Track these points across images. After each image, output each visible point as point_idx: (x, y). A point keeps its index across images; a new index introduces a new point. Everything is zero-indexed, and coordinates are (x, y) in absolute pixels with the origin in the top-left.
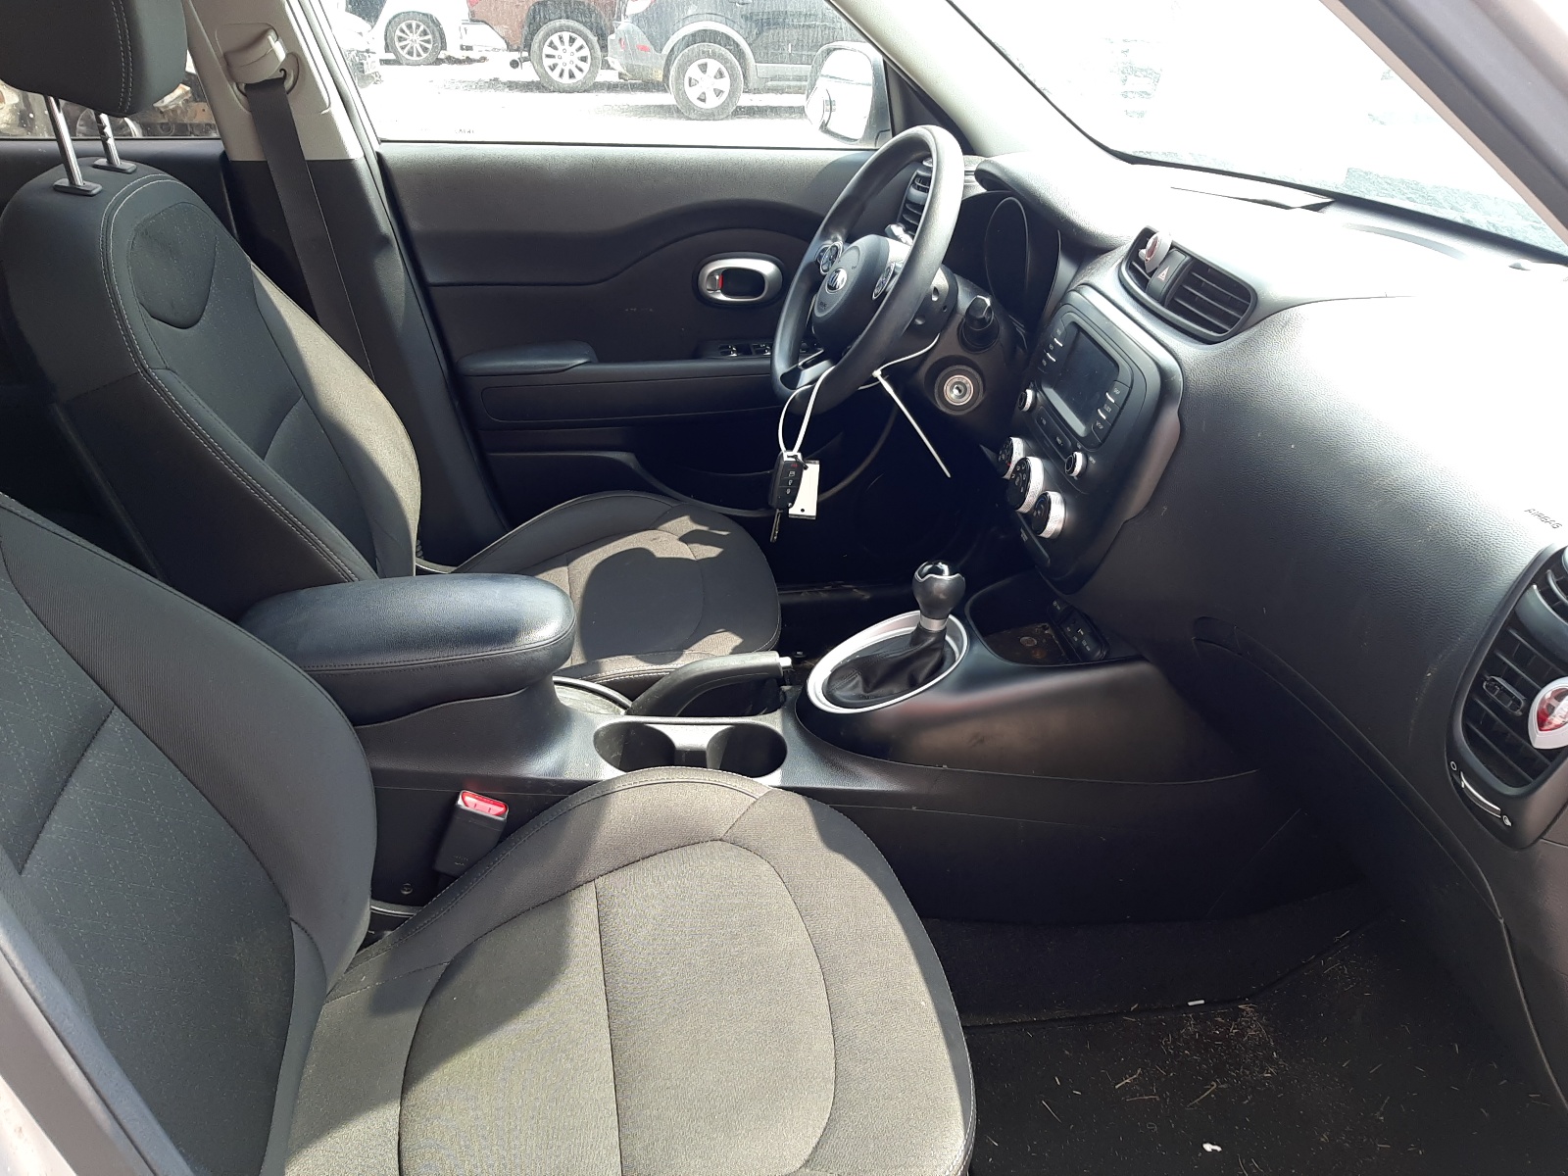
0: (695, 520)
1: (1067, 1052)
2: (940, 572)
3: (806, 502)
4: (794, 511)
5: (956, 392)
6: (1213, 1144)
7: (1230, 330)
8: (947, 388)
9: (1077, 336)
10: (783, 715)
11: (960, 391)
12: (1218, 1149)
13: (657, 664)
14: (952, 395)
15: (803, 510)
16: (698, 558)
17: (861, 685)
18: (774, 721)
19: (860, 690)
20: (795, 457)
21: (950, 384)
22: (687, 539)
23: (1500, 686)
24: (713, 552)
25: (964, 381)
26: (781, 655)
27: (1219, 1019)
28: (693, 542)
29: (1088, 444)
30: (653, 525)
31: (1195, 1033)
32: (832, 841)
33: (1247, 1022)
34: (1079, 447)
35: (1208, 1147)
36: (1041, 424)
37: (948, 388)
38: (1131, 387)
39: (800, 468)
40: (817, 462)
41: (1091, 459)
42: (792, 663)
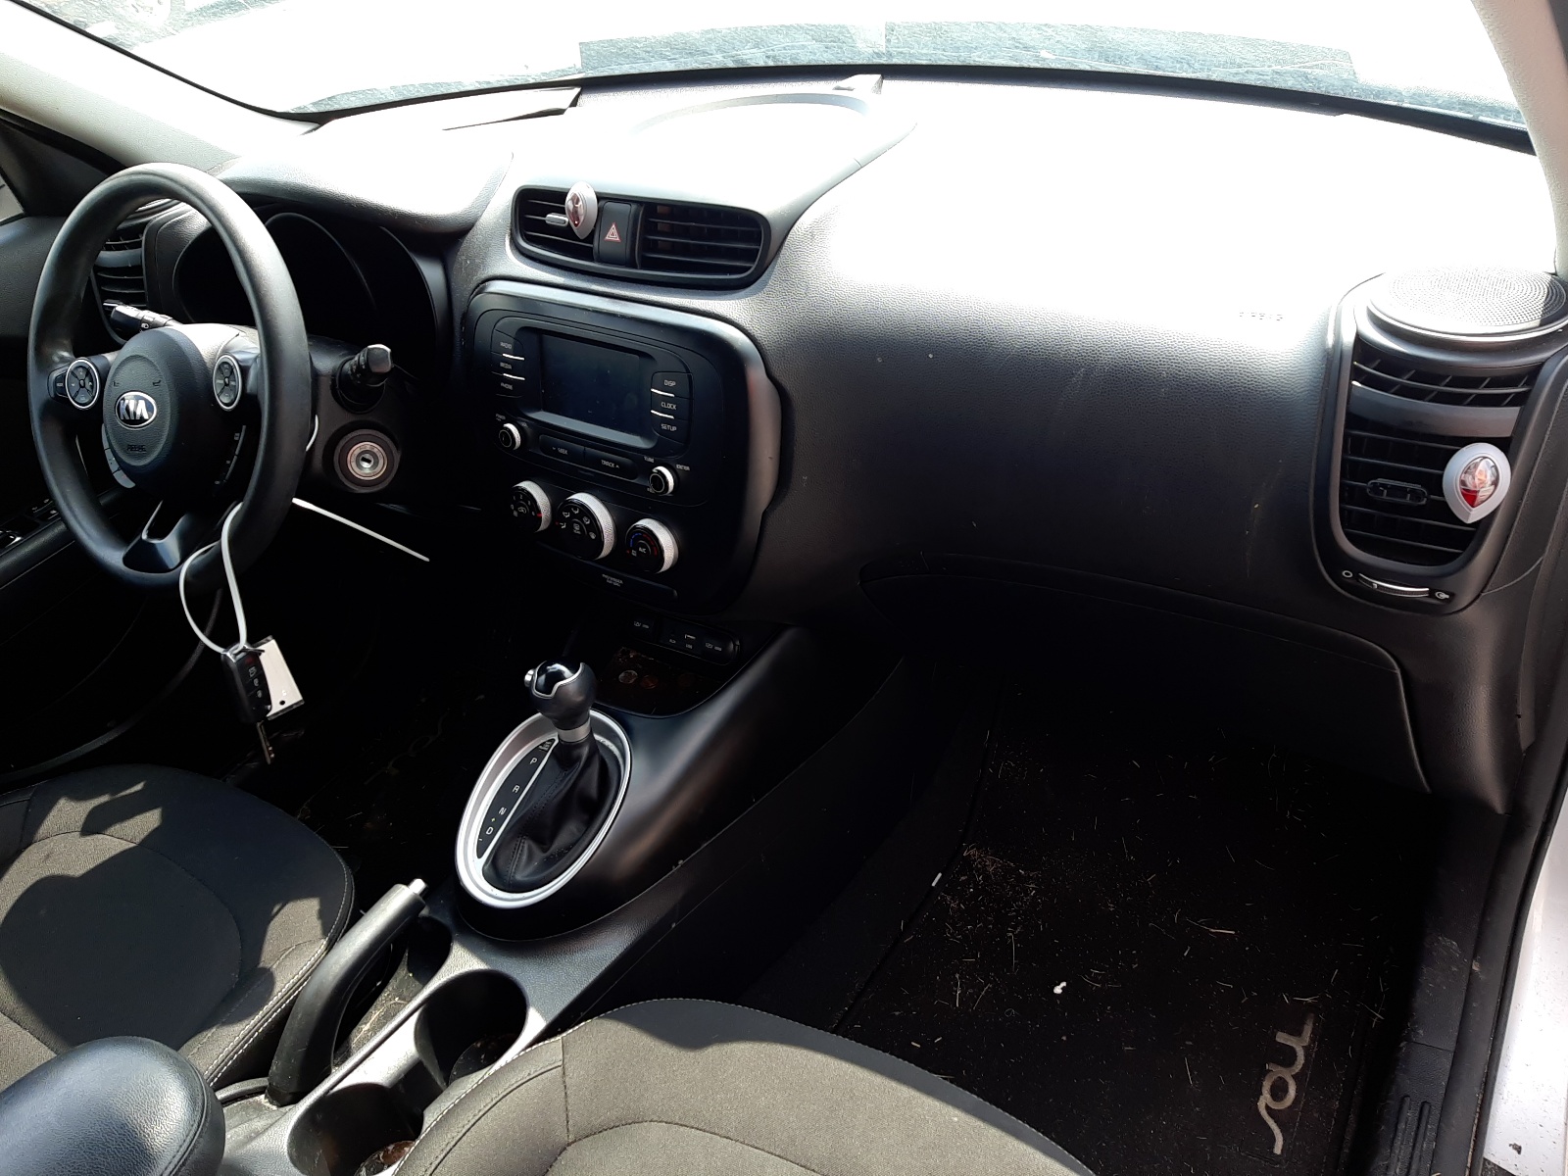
0: (79, 796)
1: (897, 1013)
2: (560, 676)
3: (283, 690)
4: (276, 708)
5: (365, 465)
6: (1059, 984)
7: (754, 266)
8: (353, 467)
9: (541, 342)
10: (464, 945)
11: (369, 461)
12: (1064, 984)
13: (256, 1012)
14: (366, 471)
15: (283, 703)
16: (138, 841)
17: (535, 847)
18: (462, 961)
19: (539, 855)
20: (244, 650)
21: (353, 459)
22: (94, 825)
23: (1384, 486)
24: (150, 820)
25: (368, 448)
26: (407, 883)
27: (963, 878)
28: (110, 825)
29: (662, 455)
30: (24, 838)
31: (959, 905)
32: (692, 1039)
33: (980, 863)
34: (651, 460)
35: (1058, 990)
36: (562, 456)
37: (354, 464)
38: (688, 371)
39: (253, 658)
40: (269, 638)
41: (679, 467)
42: (424, 881)
